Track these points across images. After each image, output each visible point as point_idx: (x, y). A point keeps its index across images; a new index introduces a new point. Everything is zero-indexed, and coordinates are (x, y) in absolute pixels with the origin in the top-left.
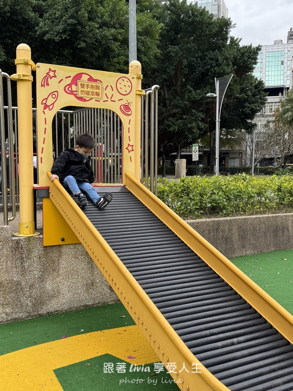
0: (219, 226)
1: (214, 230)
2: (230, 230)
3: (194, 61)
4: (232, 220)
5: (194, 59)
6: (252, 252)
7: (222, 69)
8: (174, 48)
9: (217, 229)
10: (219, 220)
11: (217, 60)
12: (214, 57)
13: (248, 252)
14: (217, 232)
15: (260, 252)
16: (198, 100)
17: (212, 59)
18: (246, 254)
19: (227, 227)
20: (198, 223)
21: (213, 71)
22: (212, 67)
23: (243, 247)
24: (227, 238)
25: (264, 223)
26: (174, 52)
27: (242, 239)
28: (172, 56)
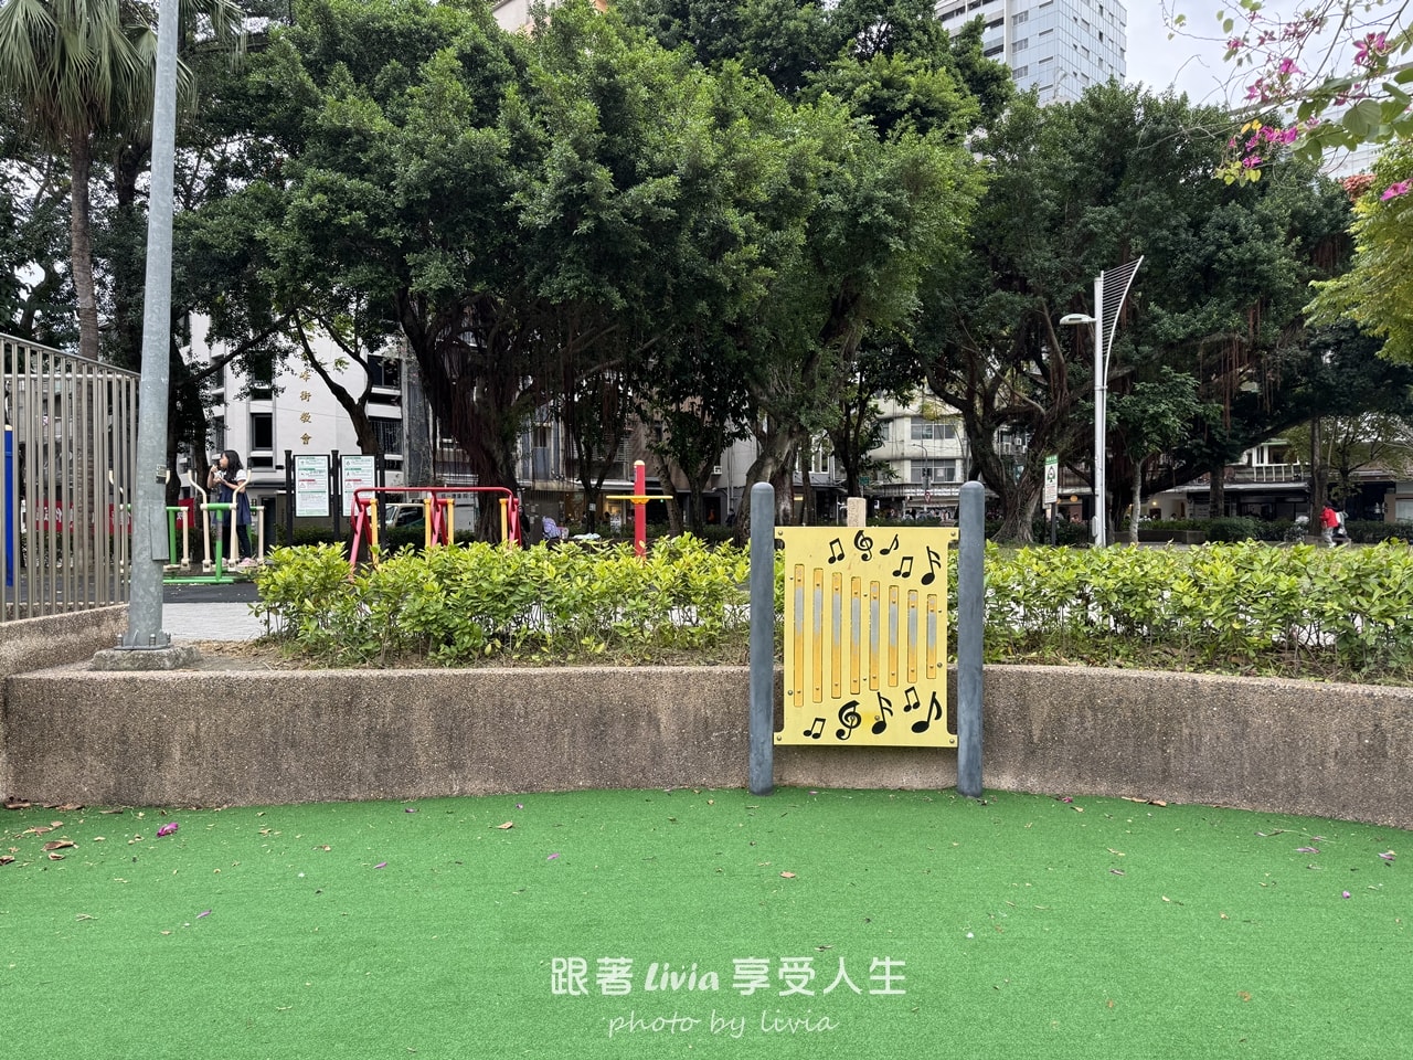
0: (356, 696)
1: (334, 707)
2: (402, 709)
3: (1166, 239)
4: (411, 678)
5: (1165, 232)
6: (491, 785)
7: (1250, 250)
8: (1101, 212)
9: (349, 704)
10: (359, 678)
11: (1234, 229)
12: (1227, 221)
13: (474, 786)
14: (348, 712)
15: (526, 789)
16: (1182, 341)
17: (1221, 228)
18: (462, 793)
19: (388, 701)
20: (275, 681)
21: (1224, 258)
22: (1220, 247)
23: (452, 767)
24: (388, 736)
25: (546, 693)
26: (1102, 222)
27: (450, 740)
28: (1096, 234)
